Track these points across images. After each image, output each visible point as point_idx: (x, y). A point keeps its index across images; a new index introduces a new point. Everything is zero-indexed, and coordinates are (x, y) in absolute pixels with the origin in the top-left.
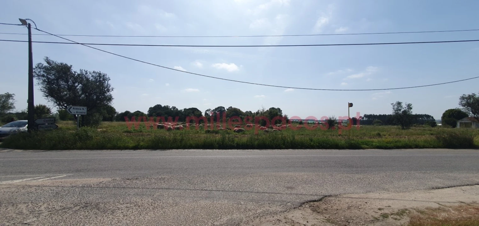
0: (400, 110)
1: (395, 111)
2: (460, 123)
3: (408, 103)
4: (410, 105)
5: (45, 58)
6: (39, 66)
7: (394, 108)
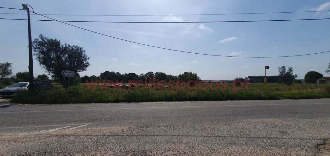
0: (284, 72)
1: (280, 72)
2: (319, 81)
3: (290, 67)
4: (291, 69)
5: (40, 35)
6: (36, 41)
7: (279, 71)
